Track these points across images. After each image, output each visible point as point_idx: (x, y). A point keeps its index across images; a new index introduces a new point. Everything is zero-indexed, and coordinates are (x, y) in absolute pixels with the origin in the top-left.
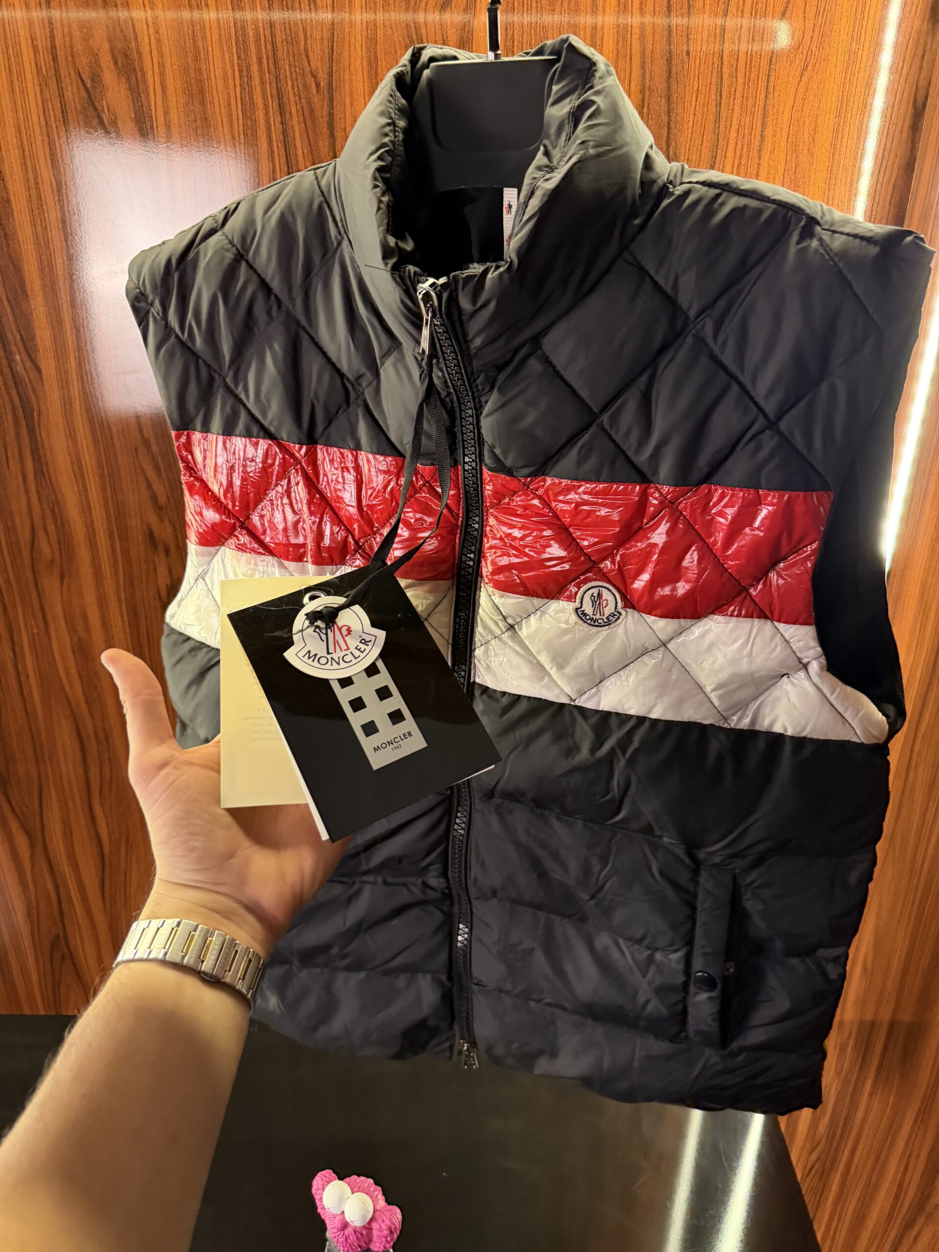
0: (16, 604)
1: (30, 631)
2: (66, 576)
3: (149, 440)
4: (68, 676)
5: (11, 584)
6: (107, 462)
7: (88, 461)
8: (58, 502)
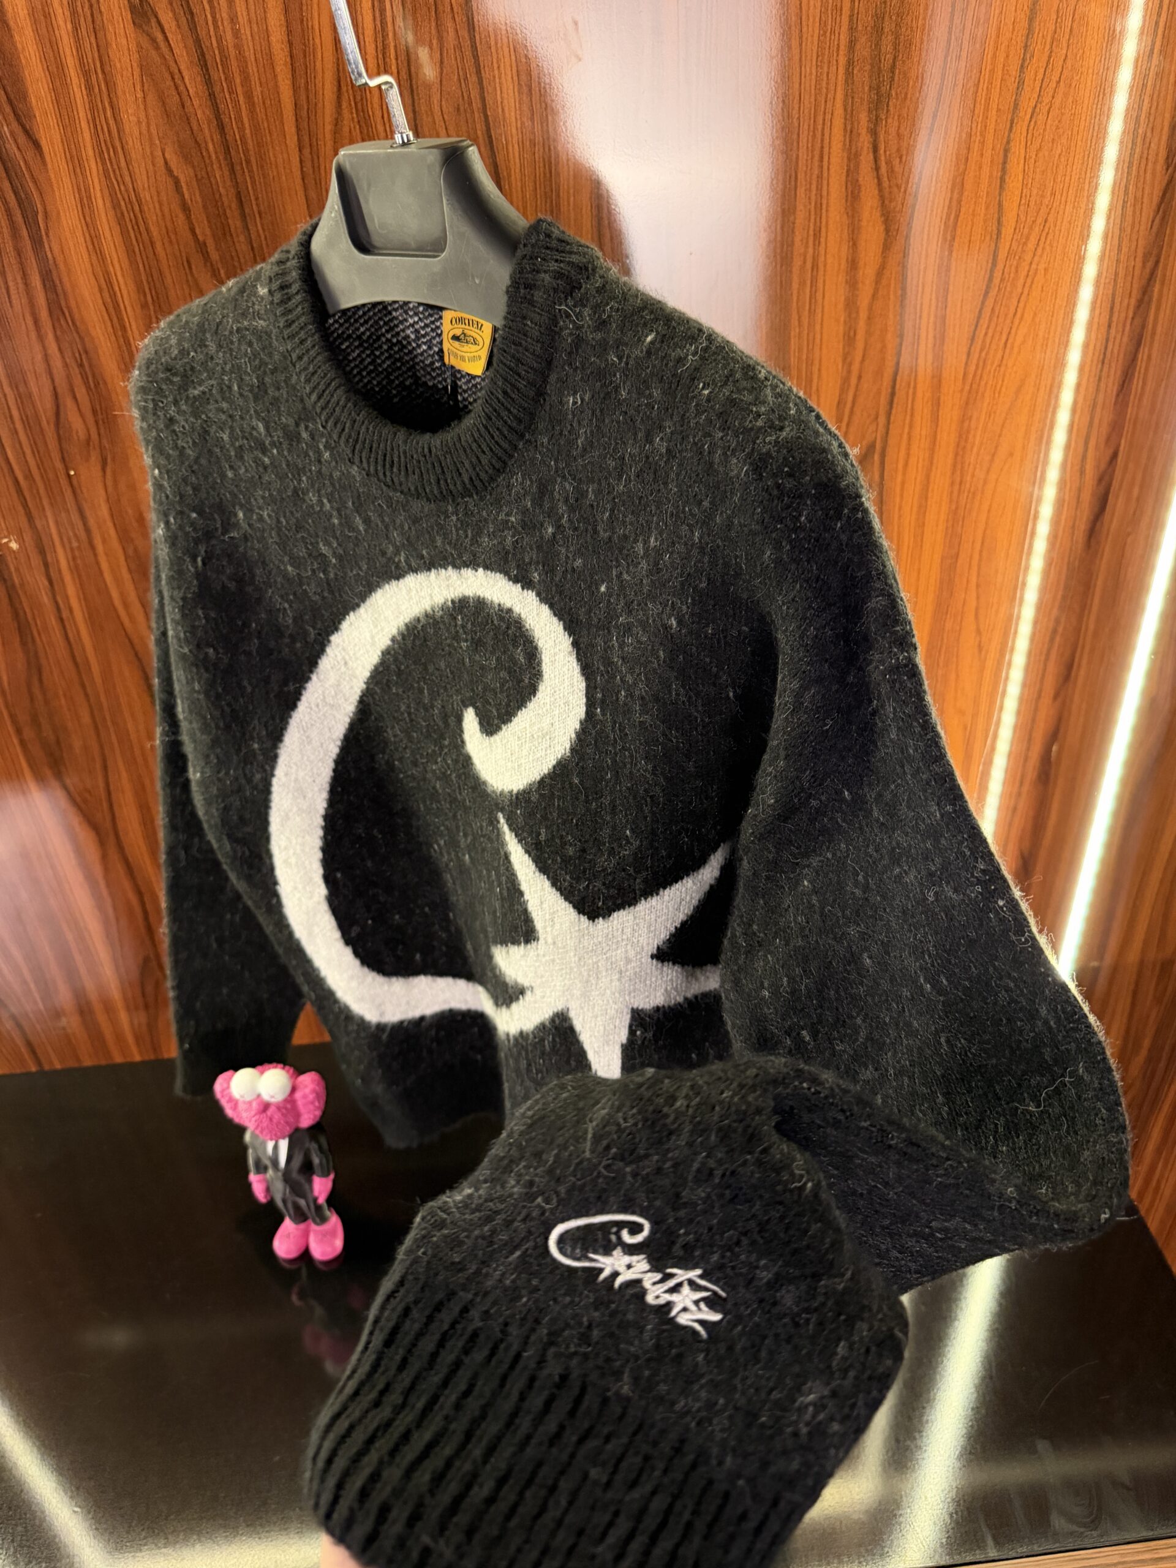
0: (44, 509)
1: (67, 547)
2: (109, 460)
3: (205, 244)
4: (126, 605)
5: (34, 481)
6: (149, 283)
7: (123, 287)
8: (86, 352)
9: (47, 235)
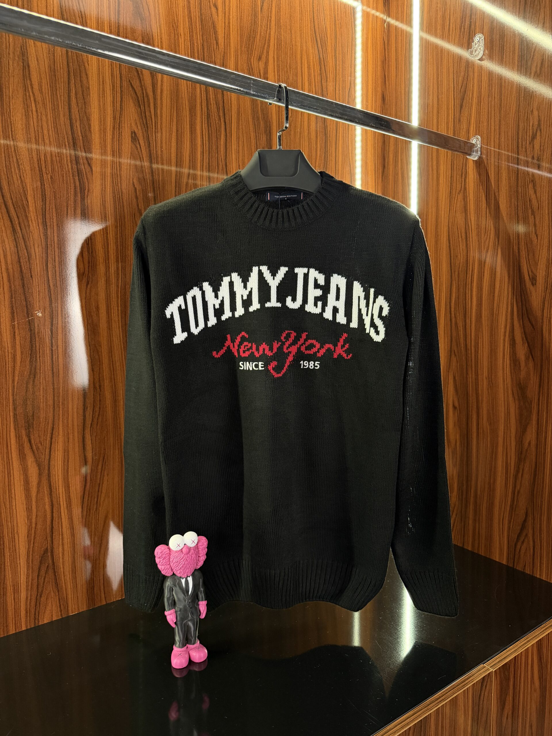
6: (119, 219)
9: (87, 197)
